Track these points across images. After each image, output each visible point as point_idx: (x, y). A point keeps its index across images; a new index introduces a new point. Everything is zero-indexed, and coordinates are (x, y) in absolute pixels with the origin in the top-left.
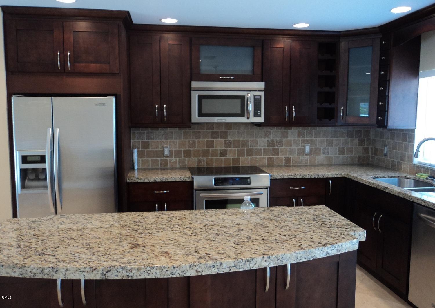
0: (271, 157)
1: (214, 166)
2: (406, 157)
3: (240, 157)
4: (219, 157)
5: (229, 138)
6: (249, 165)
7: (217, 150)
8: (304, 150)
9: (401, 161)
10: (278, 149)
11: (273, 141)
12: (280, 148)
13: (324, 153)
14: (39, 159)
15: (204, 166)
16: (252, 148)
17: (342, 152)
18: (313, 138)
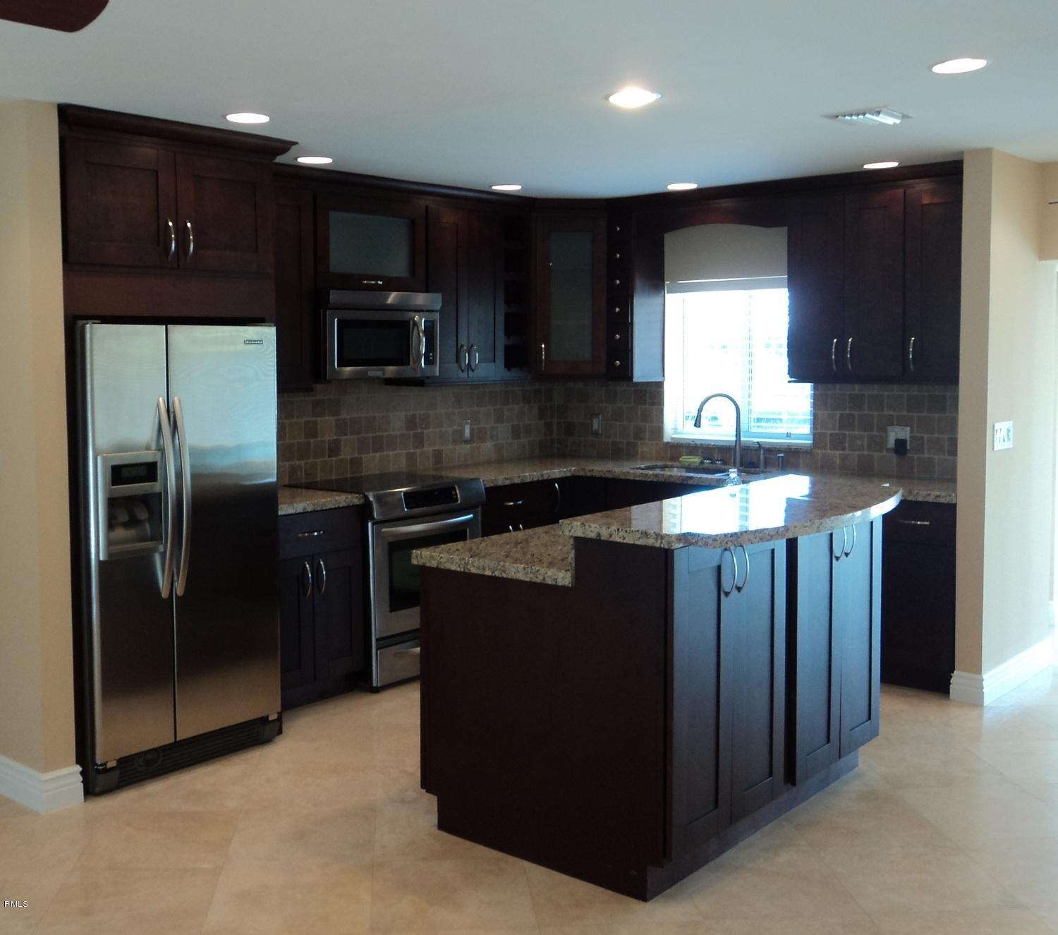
0: (412, 451)
1: (319, 479)
2: (647, 433)
3: (363, 456)
4: (326, 459)
5: (344, 415)
6: (378, 472)
7: (324, 441)
8: (462, 432)
9: (636, 441)
10: (423, 433)
11: (414, 416)
12: (425, 432)
13: (492, 438)
14: (143, 472)
15: (302, 479)
16: (381, 434)
17: (516, 433)
18: (476, 409)
